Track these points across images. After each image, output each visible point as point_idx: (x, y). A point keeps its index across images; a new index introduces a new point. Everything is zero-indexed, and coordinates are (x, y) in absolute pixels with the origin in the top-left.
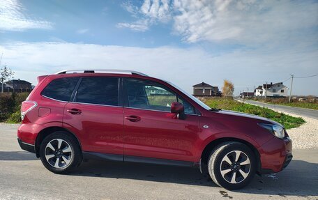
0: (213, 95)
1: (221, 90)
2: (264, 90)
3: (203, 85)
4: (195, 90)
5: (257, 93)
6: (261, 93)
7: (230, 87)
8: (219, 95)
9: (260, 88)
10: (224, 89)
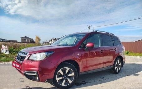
0: (31, 42)
1: (34, 40)
2: (53, 41)
3: (26, 37)
4: (22, 40)
5: (50, 42)
6: (52, 42)
7: (39, 39)
8: (34, 42)
9: (51, 40)
10: (36, 40)
